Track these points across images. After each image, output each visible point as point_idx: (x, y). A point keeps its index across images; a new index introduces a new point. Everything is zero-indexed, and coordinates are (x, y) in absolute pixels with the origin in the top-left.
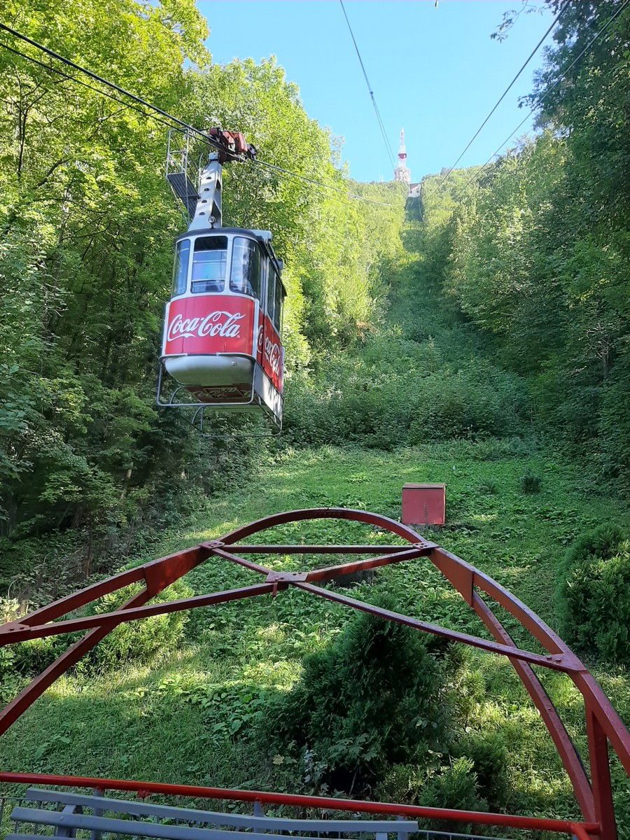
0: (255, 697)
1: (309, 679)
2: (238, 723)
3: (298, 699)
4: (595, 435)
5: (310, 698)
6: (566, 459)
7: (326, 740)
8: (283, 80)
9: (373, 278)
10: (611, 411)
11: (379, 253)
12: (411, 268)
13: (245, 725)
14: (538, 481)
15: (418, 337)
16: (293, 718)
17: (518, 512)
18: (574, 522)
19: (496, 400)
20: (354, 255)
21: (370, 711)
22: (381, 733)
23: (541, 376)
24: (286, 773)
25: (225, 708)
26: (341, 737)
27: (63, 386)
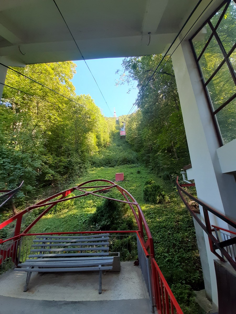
0: (87, 215)
1: (97, 211)
2: (84, 220)
3: (95, 215)
4: (150, 163)
5: (97, 214)
6: (145, 167)
7: (101, 222)
8: (91, 98)
9: (110, 135)
10: (152, 158)
11: (111, 130)
12: (117, 133)
13: (85, 221)
14: (140, 171)
15: (119, 146)
16: (94, 218)
17: (136, 177)
18: (146, 178)
19: (132, 157)
20: (106, 131)
21: (108, 215)
22: (110, 219)
23: (140, 152)
24: (93, 229)
25: (82, 218)
26: (103, 221)
27: (48, 157)
